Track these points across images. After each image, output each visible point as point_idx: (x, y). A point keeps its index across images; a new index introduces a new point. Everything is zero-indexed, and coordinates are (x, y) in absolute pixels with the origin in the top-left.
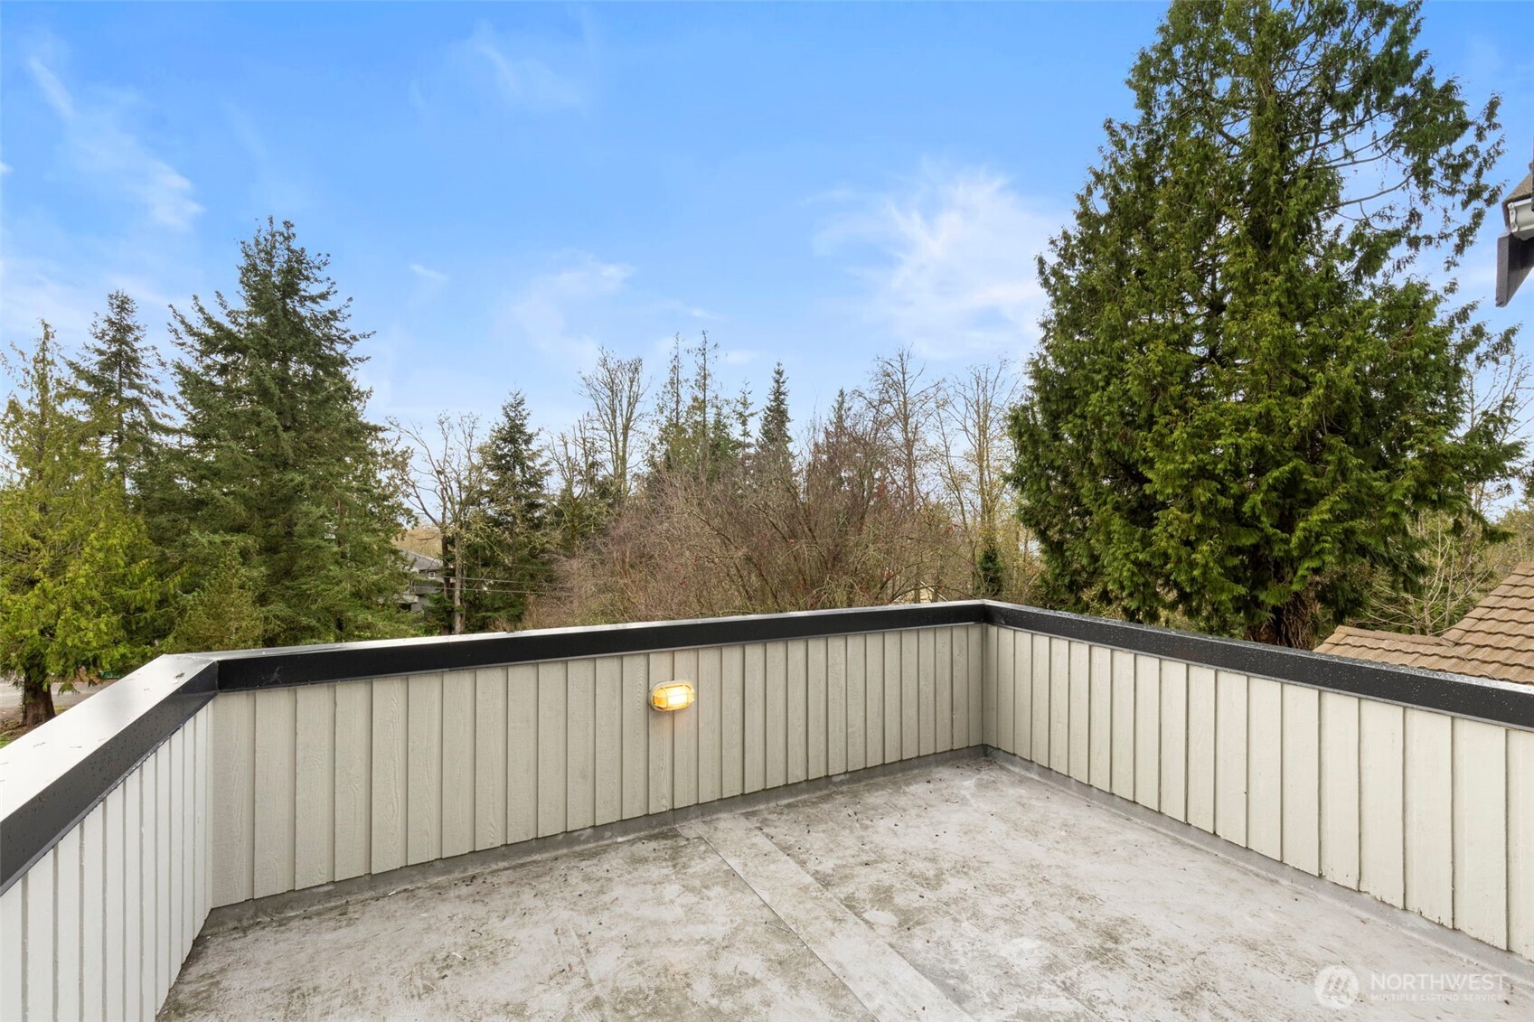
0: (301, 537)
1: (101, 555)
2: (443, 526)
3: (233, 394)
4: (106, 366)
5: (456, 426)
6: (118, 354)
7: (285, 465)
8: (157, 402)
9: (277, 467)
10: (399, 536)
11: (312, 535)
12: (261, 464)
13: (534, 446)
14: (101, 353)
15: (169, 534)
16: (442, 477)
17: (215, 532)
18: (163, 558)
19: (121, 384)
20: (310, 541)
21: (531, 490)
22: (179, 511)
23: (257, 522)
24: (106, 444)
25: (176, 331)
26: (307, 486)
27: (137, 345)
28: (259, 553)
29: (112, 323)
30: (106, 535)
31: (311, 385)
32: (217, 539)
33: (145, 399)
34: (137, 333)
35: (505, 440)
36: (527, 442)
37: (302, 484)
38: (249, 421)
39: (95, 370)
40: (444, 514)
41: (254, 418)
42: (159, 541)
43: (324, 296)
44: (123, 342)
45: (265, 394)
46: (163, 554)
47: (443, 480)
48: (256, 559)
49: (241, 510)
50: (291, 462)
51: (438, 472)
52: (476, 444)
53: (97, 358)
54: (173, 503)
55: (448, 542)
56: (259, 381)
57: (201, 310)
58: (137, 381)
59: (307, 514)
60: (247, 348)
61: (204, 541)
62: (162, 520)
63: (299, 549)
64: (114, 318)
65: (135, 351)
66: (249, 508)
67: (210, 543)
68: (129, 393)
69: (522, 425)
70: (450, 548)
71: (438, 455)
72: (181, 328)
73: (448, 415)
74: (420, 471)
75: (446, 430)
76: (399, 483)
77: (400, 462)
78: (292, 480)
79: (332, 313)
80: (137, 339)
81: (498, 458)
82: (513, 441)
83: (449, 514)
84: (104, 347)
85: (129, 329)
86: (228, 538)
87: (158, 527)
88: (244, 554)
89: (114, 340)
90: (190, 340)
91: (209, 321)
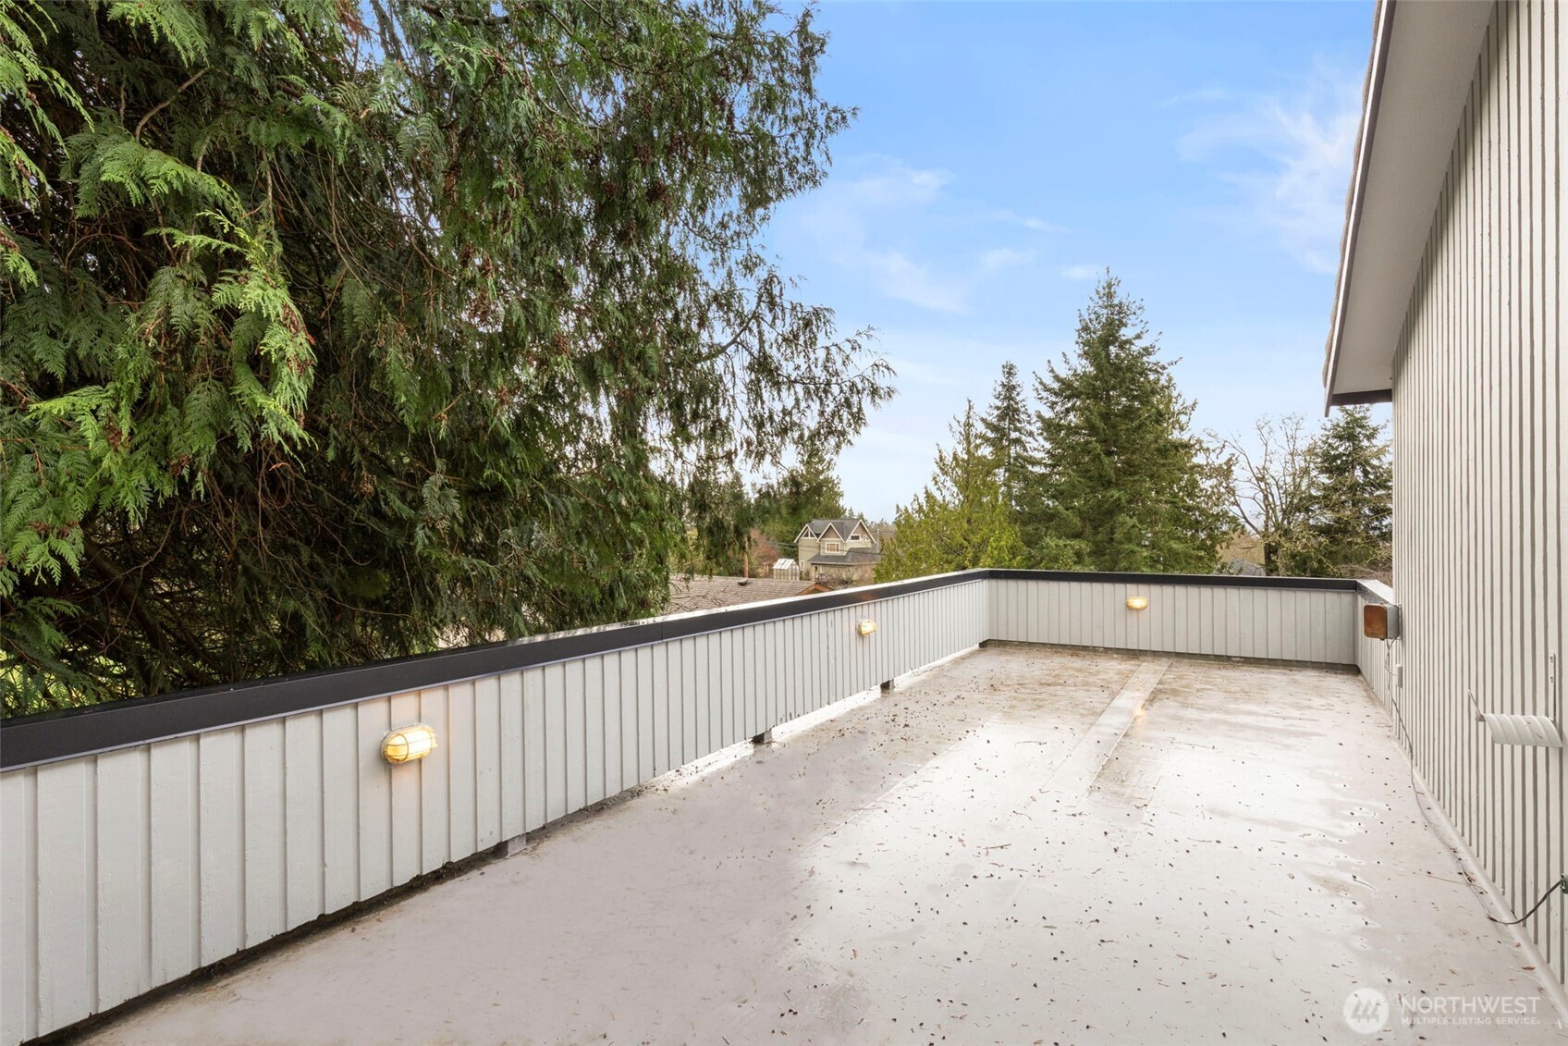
0: (1121, 543)
1: (996, 552)
2: (1265, 535)
3: (1072, 430)
4: (1001, 418)
5: (1276, 429)
6: (1008, 407)
7: (1108, 484)
8: (1030, 439)
9: (1103, 485)
10: (1224, 545)
11: (1129, 540)
12: (1091, 484)
13: (1379, 441)
14: (998, 408)
15: (1034, 539)
16: (1262, 484)
17: (1060, 538)
18: (1030, 557)
19: (1009, 429)
20: (1127, 547)
21: (1378, 493)
22: (1039, 522)
23: (1088, 530)
24: (1001, 474)
25: (1037, 389)
26: (1123, 501)
27: (1018, 399)
28: (1090, 554)
29: (1004, 385)
30: (998, 540)
31: (1128, 413)
32: (1061, 543)
33: (1023, 438)
34: (1018, 389)
35: (1341, 438)
36: (1370, 437)
37: (1119, 499)
38: (1083, 450)
39: (995, 421)
40: (1266, 522)
41: (1085, 449)
42: (1029, 544)
43: (1138, 337)
44: (1010, 398)
45: (1093, 429)
46: (1030, 553)
47: (1263, 487)
48: (1087, 560)
49: (1076, 520)
50: (1114, 480)
51: (1257, 479)
52: (1303, 445)
53: (996, 412)
54: (1036, 516)
55: (1270, 550)
56: (1087, 420)
57: (1052, 371)
58: (1018, 425)
59: (1123, 524)
60: (1081, 393)
61: (1053, 544)
62: (1030, 529)
63: (1119, 552)
64: (1005, 381)
65: (1017, 403)
66: (1083, 519)
67: (1056, 545)
68: (1014, 435)
69: (1365, 418)
70: (1274, 558)
71: (1257, 462)
72: (1040, 387)
73: (1267, 419)
74: (1242, 480)
75: (1266, 435)
76: (1222, 490)
77: (1225, 472)
78: (1112, 496)
79: (1146, 349)
80: (1018, 394)
81: (1328, 458)
82: (1351, 437)
83: (1270, 523)
84: (1000, 404)
85: (1014, 388)
86: (1068, 542)
87: (1027, 534)
88: (1078, 554)
89: (1006, 398)
90: (1045, 394)
91: (1057, 378)
